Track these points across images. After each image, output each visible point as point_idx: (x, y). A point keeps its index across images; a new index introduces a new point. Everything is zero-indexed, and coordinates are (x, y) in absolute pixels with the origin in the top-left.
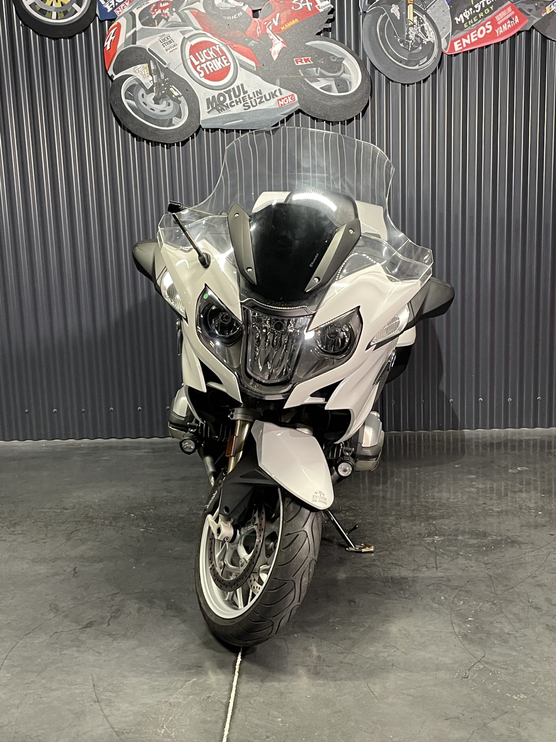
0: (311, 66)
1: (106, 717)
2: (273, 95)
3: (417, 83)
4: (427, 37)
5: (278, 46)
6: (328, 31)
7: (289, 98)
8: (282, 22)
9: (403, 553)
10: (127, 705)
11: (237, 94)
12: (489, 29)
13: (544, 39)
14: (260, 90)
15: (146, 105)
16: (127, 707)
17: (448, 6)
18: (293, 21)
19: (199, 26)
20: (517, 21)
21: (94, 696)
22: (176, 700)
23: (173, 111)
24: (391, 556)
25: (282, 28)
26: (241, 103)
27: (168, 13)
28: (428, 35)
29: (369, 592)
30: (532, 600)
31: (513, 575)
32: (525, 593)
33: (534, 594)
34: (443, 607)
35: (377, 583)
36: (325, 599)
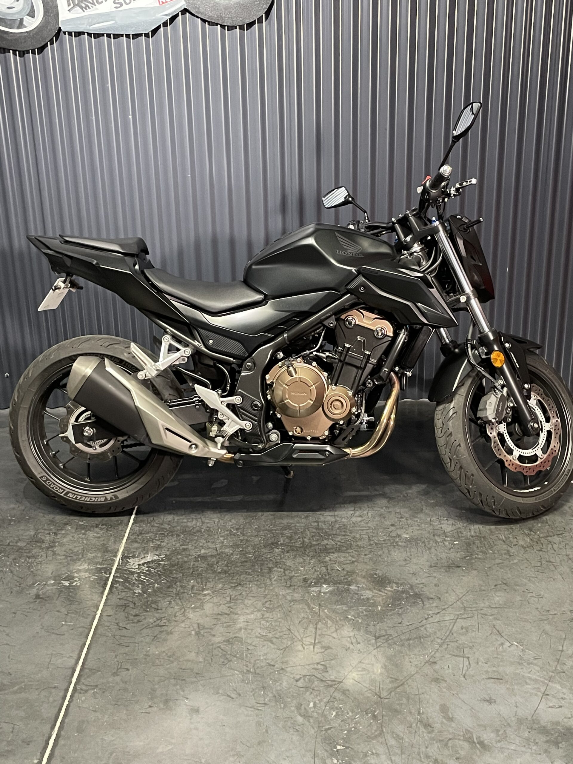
9: (279, 614)
23: (23, 9)
24: (263, 622)
29: (221, 691)
30: (424, 710)
31: (407, 660)
32: (417, 695)
33: (428, 697)
34: (309, 722)
35: (233, 675)
36: (162, 706)
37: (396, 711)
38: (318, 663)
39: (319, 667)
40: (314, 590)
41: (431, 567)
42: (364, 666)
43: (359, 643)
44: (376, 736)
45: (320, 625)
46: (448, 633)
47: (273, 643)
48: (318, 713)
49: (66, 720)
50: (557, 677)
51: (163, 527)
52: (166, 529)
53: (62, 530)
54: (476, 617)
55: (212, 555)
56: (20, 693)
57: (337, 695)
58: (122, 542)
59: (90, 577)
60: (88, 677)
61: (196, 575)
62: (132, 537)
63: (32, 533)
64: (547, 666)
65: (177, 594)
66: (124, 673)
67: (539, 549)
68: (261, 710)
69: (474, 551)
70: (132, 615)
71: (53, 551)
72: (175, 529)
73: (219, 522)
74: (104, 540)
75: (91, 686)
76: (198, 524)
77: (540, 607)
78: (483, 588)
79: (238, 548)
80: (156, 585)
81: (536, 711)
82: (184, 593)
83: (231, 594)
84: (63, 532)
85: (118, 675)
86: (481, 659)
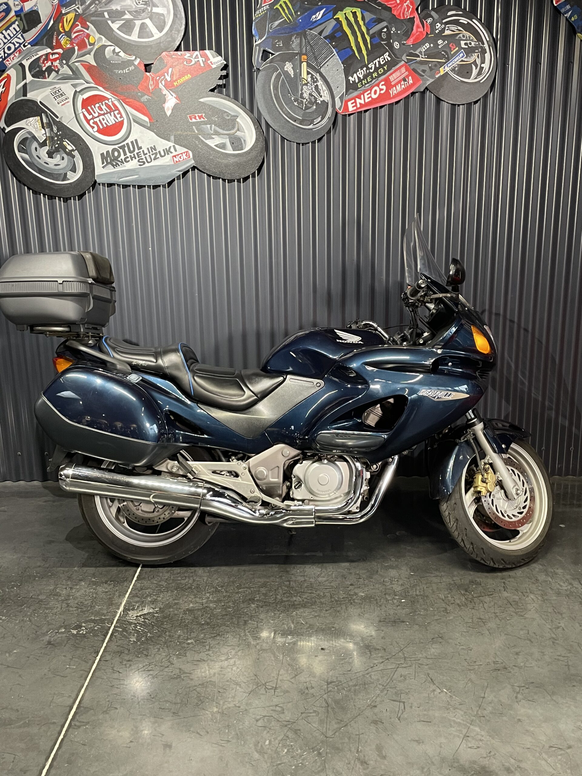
0: (205, 123)
2: (167, 151)
3: (312, 142)
4: (321, 96)
5: (171, 102)
6: (222, 87)
7: (184, 155)
8: (174, 79)
9: (248, 662)
11: (132, 149)
12: (382, 90)
13: (439, 100)
14: (154, 146)
15: (40, 158)
17: (342, 65)
18: (186, 77)
19: (90, 80)
20: (411, 82)
23: (67, 165)
25: (175, 84)
26: (135, 158)
27: (59, 65)
28: (322, 94)
29: (192, 729)
30: (362, 749)
31: (352, 703)
32: (357, 735)
33: (367, 737)
34: (264, 757)
35: (204, 714)
37: (338, 749)
38: (276, 706)
39: (278, 708)
40: (280, 641)
41: (380, 621)
42: (315, 709)
43: (313, 688)
44: (319, 772)
45: (282, 671)
46: (389, 680)
47: (240, 687)
48: (272, 750)
49: (59, 752)
50: (477, 721)
51: (160, 583)
52: (161, 585)
53: (76, 585)
54: (414, 666)
55: (198, 609)
56: (24, 727)
57: (290, 734)
58: (125, 597)
59: (94, 627)
60: (82, 715)
61: (183, 625)
62: (133, 592)
63: (52, 588)
64: (470, 711)
65: (165, 643)
66: (113, 712)
67: (471, 607)
68: (223, 746)
69: (417, 608)
70: (125, 660)
71: (67, 604)
72: (170, 585)
73: (207, 580)
74: (110, 595)
75: (83, 722)
76: (190, 582)
77: (468, 658)
78: (422, 641)
79: (221, 603)
80: (149, 635)
81: (457, 751)
82: (171, 641)
83: (211, 643)
84: (78, 587)
85: (108, 713)
86: (415, 704)
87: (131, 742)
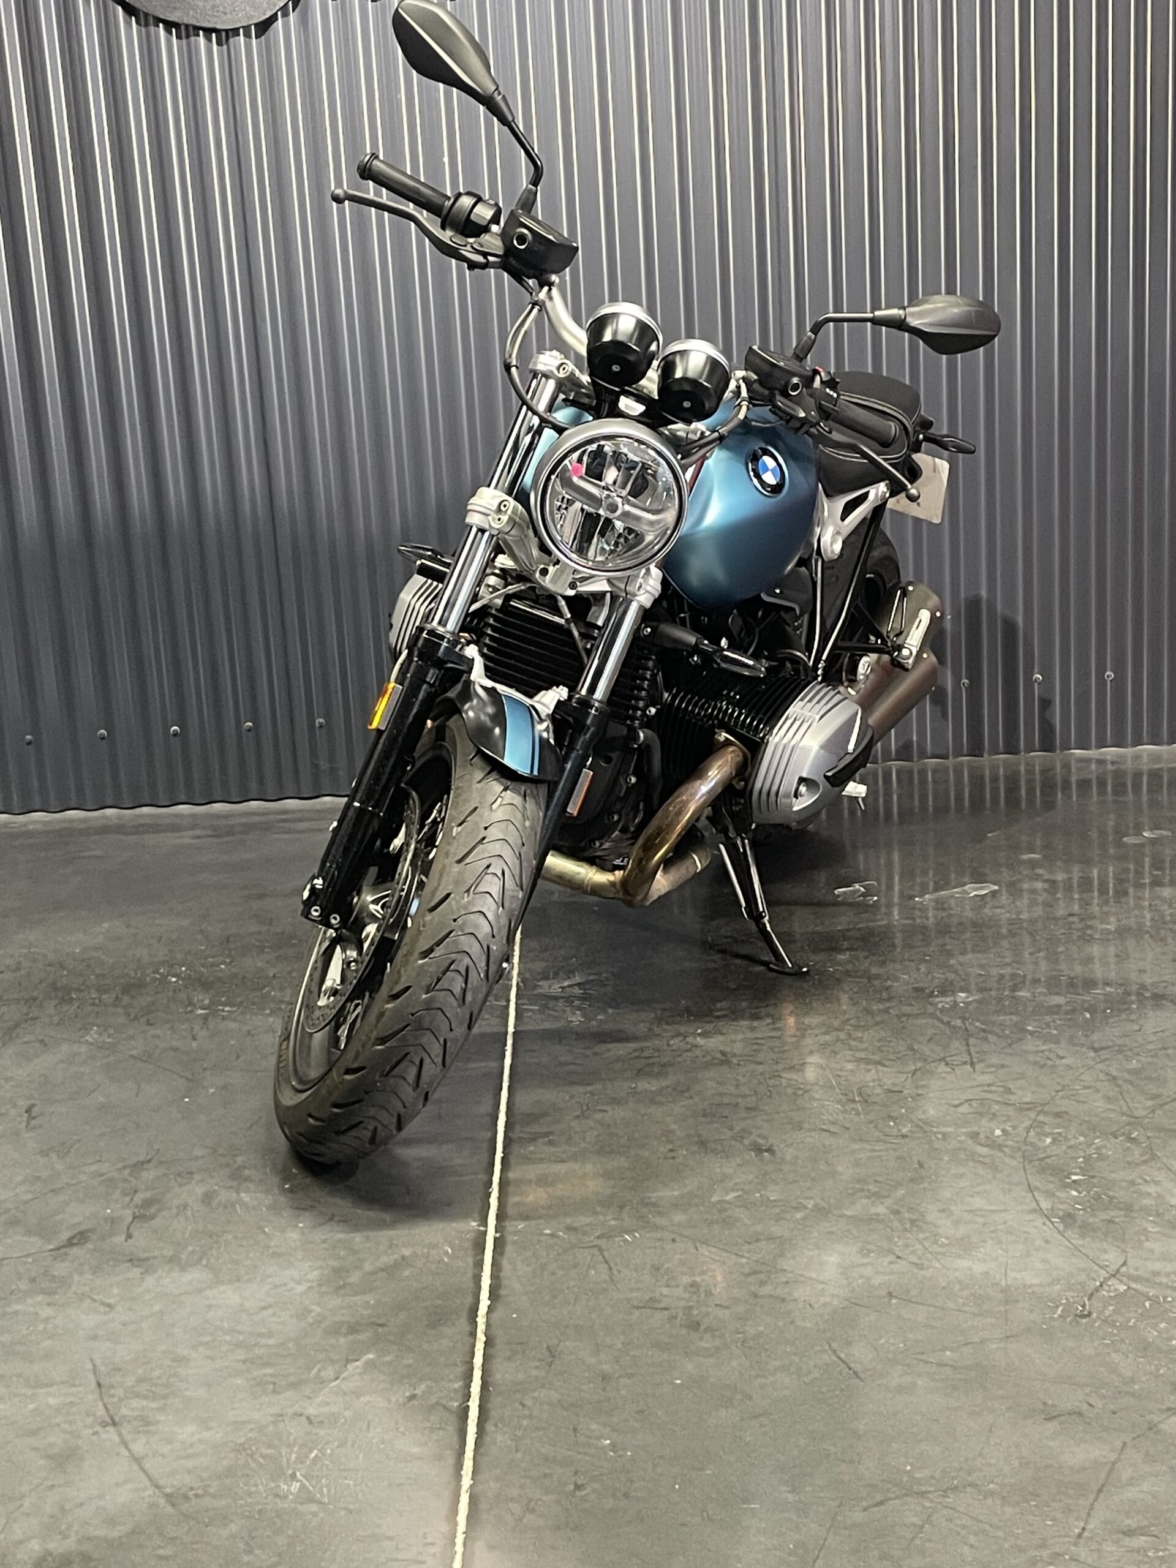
1: (138, 1460)
9: (882, 1033)
10: (190, 1428)
16: (193, 1435)
21: (101, 1412)
22: (325, 1410)
24: (853, 1043)
29: (806, 1126)
34: (1003, 1152)
35: (823, 1106)
36: (695, 1148)
38: (989, 1085)
39: (993, 1088)
40: (944, 1002)
42: (1086, 1083)
43: (1062, 1058)
44: (1145, 1162)
45: (972, 1041)
47: (885, 1066)
48: (1015, 1141)
49: (511, 1174)
57: (1046, 1119)
60: (527, 1125)
66: (598, 1116)
68: (898, 1143)
75: (538, 1133)
83: (772, 1012)
85: (587, 1118)
87: (671, 1150)
